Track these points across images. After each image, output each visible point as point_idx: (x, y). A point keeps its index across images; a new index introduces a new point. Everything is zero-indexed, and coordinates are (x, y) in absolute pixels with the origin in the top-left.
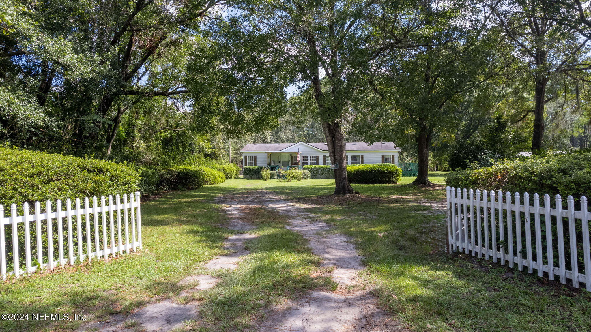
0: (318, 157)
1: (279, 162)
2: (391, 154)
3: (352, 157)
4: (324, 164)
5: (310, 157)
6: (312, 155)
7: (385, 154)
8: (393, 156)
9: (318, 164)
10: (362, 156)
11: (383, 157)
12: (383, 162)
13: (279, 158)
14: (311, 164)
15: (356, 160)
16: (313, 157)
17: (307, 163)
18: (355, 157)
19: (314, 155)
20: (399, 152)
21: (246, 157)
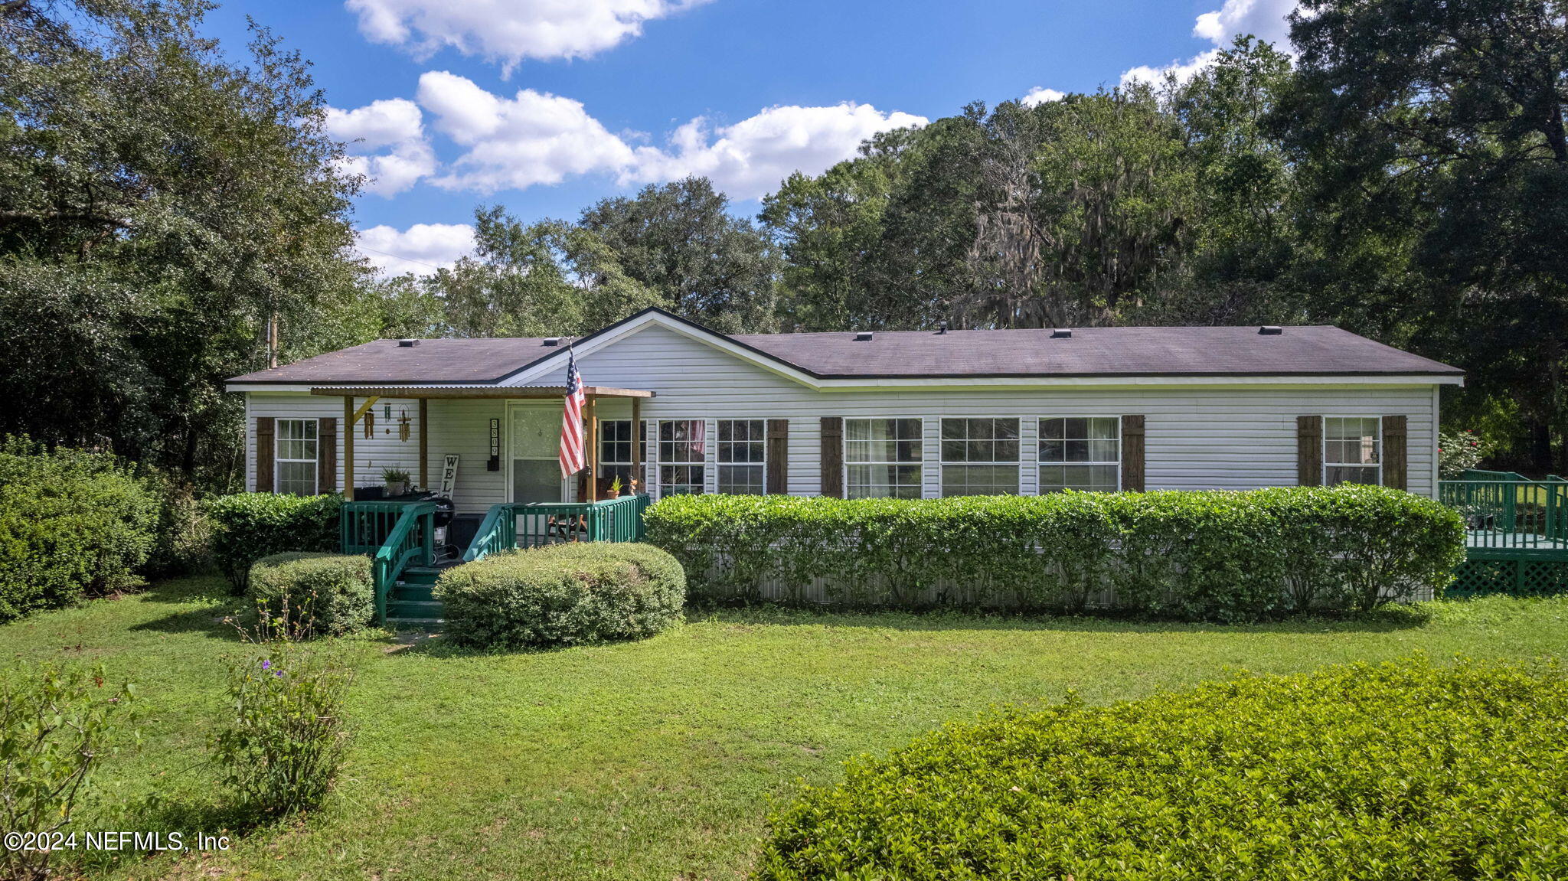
0: (779, 428)
1: (494, 464)
2: (1376, 410)
3: (1049, 427)
4: (831, 486)
5: (724, 428)
6: (733, 415)
7: (1328, 410)
8: (1395, 430)
9: (778, 485)
10: (1135, 427)
11: (1308, 429)
12: (1308, 474)
13: (496, 429)
14: (731, 483)
15: (1078, 450)
16: (741, 425)
17: (698, 476)
18: (1078, 427)
19: (748, 415)
20: (1445, 390)
21: (265, 426)
